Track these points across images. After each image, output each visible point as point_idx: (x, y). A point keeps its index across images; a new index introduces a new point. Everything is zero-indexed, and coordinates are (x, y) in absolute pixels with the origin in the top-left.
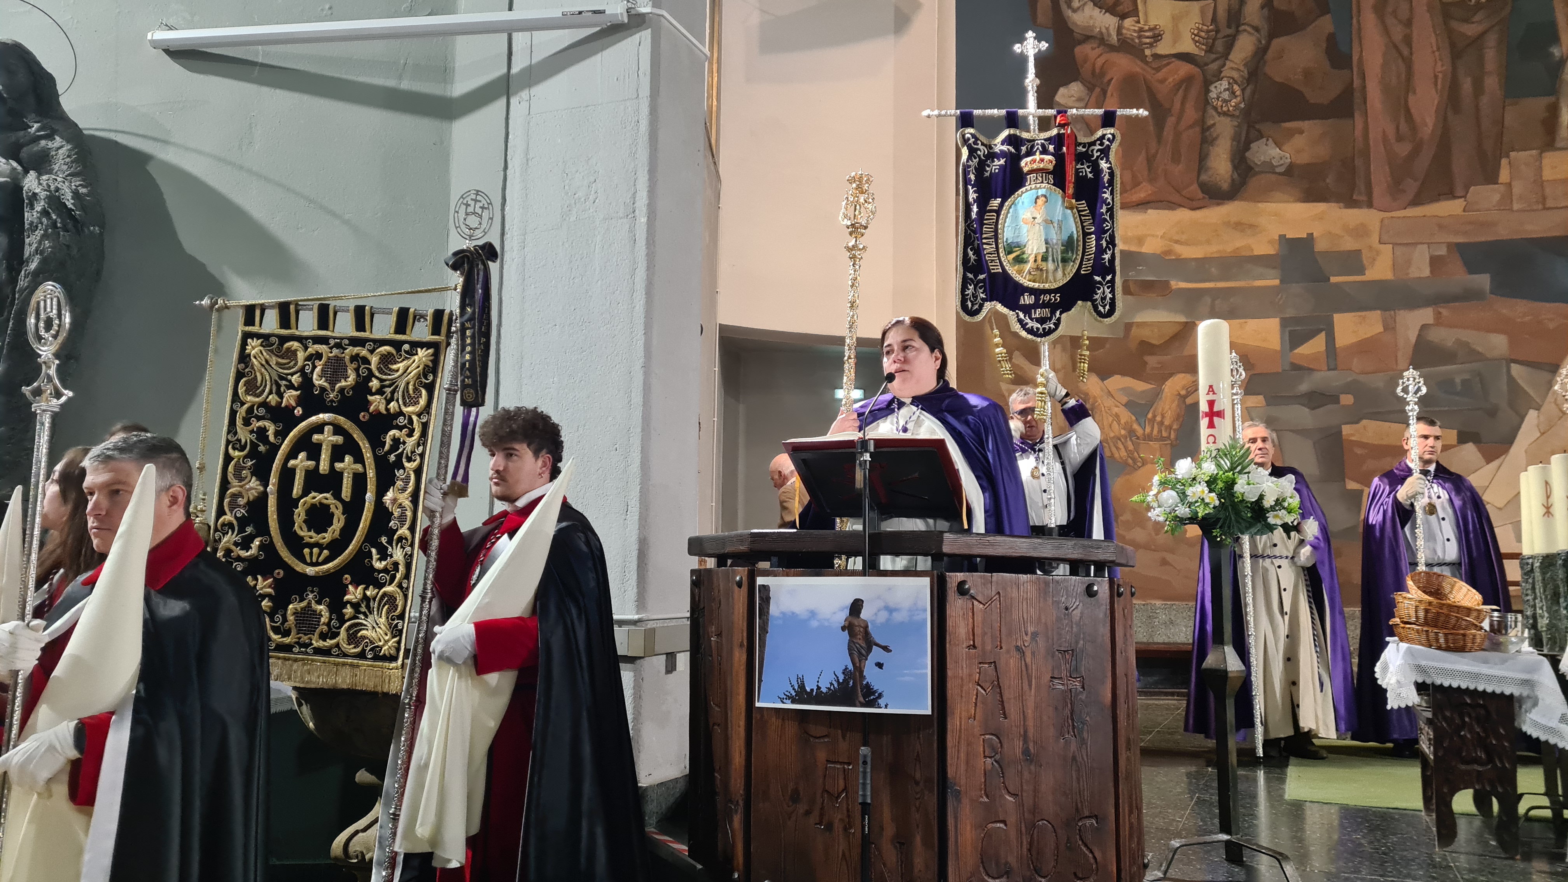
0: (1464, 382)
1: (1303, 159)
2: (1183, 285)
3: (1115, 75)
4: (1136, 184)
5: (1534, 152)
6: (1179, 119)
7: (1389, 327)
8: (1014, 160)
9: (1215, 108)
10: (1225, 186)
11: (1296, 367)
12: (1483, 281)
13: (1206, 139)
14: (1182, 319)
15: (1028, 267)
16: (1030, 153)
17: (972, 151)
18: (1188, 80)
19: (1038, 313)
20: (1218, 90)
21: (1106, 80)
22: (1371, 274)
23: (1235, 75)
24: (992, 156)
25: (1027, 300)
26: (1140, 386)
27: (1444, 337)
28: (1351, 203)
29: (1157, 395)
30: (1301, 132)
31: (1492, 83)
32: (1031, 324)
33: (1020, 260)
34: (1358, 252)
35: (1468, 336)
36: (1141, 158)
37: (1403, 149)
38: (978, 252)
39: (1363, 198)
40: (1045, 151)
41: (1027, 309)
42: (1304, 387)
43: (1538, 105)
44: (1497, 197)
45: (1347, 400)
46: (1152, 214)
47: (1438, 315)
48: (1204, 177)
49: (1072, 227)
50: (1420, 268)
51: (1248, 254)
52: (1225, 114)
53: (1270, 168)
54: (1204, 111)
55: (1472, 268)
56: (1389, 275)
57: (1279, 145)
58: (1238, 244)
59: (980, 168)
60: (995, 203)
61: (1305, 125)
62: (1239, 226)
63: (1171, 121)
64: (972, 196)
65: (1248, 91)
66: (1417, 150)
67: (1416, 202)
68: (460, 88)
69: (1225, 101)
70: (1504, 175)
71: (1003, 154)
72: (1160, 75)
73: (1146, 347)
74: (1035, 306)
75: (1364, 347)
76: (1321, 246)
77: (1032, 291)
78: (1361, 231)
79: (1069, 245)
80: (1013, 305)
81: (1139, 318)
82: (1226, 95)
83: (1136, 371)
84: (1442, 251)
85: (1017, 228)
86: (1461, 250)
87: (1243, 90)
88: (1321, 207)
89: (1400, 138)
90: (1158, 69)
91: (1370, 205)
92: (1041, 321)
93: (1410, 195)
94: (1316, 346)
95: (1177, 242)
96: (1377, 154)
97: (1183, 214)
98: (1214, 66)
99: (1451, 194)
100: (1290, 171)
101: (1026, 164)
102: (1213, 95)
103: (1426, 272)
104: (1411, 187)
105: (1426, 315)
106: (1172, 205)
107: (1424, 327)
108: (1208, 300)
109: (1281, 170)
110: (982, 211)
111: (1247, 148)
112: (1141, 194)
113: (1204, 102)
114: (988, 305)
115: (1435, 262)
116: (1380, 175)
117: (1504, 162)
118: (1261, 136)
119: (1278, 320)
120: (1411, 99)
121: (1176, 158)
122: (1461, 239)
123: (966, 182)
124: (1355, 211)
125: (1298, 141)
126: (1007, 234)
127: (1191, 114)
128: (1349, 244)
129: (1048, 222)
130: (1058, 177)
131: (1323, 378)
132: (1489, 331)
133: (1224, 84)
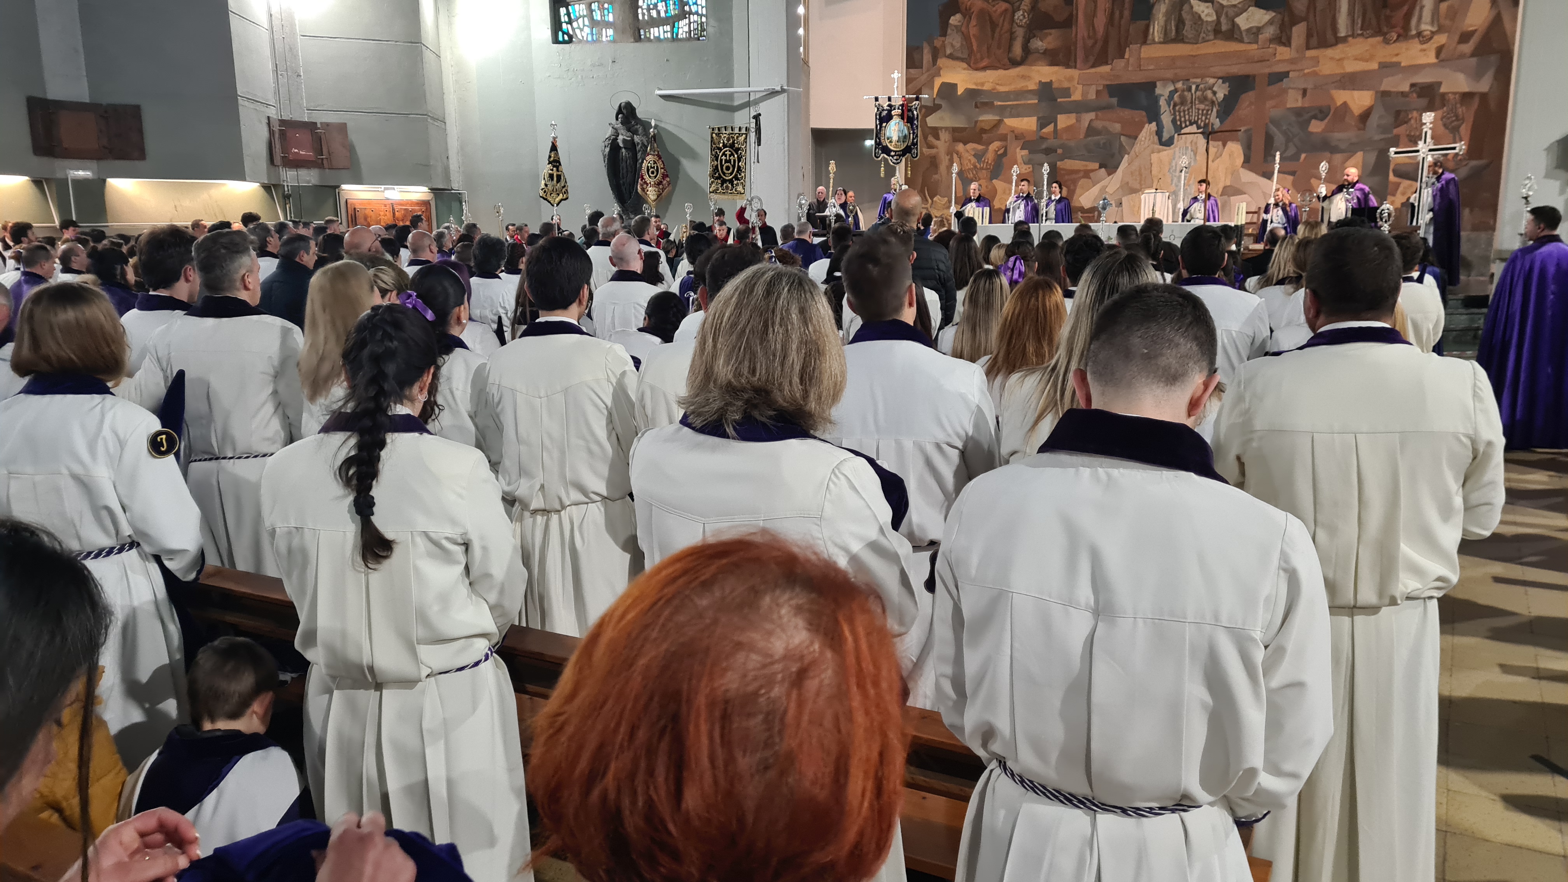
0: (1104, 144)
1: (1050, 47)
2: (999, 103)
3: (975, 9)
4: (982, 59)
5: (1139, 45)
6: (1001, 30)
7: (1078, 120)
8: (890, 111)
9: (1017, 24)
10: (1019, 59)
11: (1042, 138)
12: (1114, 100)
13: (1012, 38)
14: (997, 118)
15: (893, 144)
16: (895, 109)
17: (878, 109)
18: (1006, 10)
19: (895, 158)
20: (1019, 15)
21: (972, 10)
22: (1073, 98)
23: (1026, 8)
24: (883, 110)
25: (893, 153)
26: (980, 147)
27: (1099, 124)
28: (1067, 66)
29: (986, 150)
30: (1051, 34)
31: (1127, 13)
32: (895, 161)
33: (891, 142)
34: (1069, 89)
35: (1107, 124)
36: (985, 48)
37: (1090, 43)
38: (879, 139)
39: (1073, 64)
40: (899, 109)
41: (893, 156)
42: (1044, 146)
43: (1142, 24)
44: (1123, 64)
45: (1060, 151)
46: (988, 72)
47: (1097, 116)
48: (1010, 55)
49: (906, 132)
50: (1092, 96)
51: (1026, 89)
52: (1021, 26)
53: (1037, 51)
54: (1012, 25)
55: (1111, 96)
56: (1080, 98)
57: (1042, 41)
58: (1023, 85)
59: (880, 114)
60: (884, 124)
61: (1053, 31)
62: (1023, 77)
63: (998, 30)
64: (878, 122)
65: (1031, 16)
66: (1096, 43)
67: (1093, 66)
68: (736, 103)
69: (1021, 20)
70: (1127, 56)
71: (887, 110)
72: (994, 9)
73: (983, 131)
74: (895, 155)
75: (1069, 129)
76: (1055, 86)
77: (894, 151)
78: (1070, 79)
79: (905, 137)
80: (889, 155)
81: (980, 119)
82: (1021, 17)
83: (979, 142)
84: (1101, 88)
85: (890, 133)
86: (1108, 87)
87: (1028, 15)
88: (1056, 68)
89: (1089, 37)
90: (994, 6)
91: (1075, 67)
92: (896, 160)
93: (1091, 63)
94: (1050, 129)
95: (998, 84)
96: (1080, 44)
97: (1001, 72)
98: (1018, 4)
99: (1107, 63)
100: (1046, 52)
101: (893, 113)
102: (1016, 17)
103: (1094, 97)
104: (1092, 59)
105: (1092, 115)
106: (995, 68)
107: (1091, 120)
108: (1009, 109)
109: (1041, 51)
110: (881, 127)
111: (1029, 42)
112: (984, 64)
113: (1012, 21)
114: (882, 155)
115: (1098, 92)
116: (1080, 54)
117: (1127, 49)
118: (1034, 36)
119: (1036, 118)
120: (1095, 20)
121: (999, 48)
122: (1108, 83)
123: (876, 118)
124: (1069, 70)
125: (1050, 39)
126: (888, 134)
127: (1006, 26)
128: (1066, 85)
129: (899, 131)
130: (902, 116)
131: (1051, 142)
132: (1115, 122)
133: (1021, 12)
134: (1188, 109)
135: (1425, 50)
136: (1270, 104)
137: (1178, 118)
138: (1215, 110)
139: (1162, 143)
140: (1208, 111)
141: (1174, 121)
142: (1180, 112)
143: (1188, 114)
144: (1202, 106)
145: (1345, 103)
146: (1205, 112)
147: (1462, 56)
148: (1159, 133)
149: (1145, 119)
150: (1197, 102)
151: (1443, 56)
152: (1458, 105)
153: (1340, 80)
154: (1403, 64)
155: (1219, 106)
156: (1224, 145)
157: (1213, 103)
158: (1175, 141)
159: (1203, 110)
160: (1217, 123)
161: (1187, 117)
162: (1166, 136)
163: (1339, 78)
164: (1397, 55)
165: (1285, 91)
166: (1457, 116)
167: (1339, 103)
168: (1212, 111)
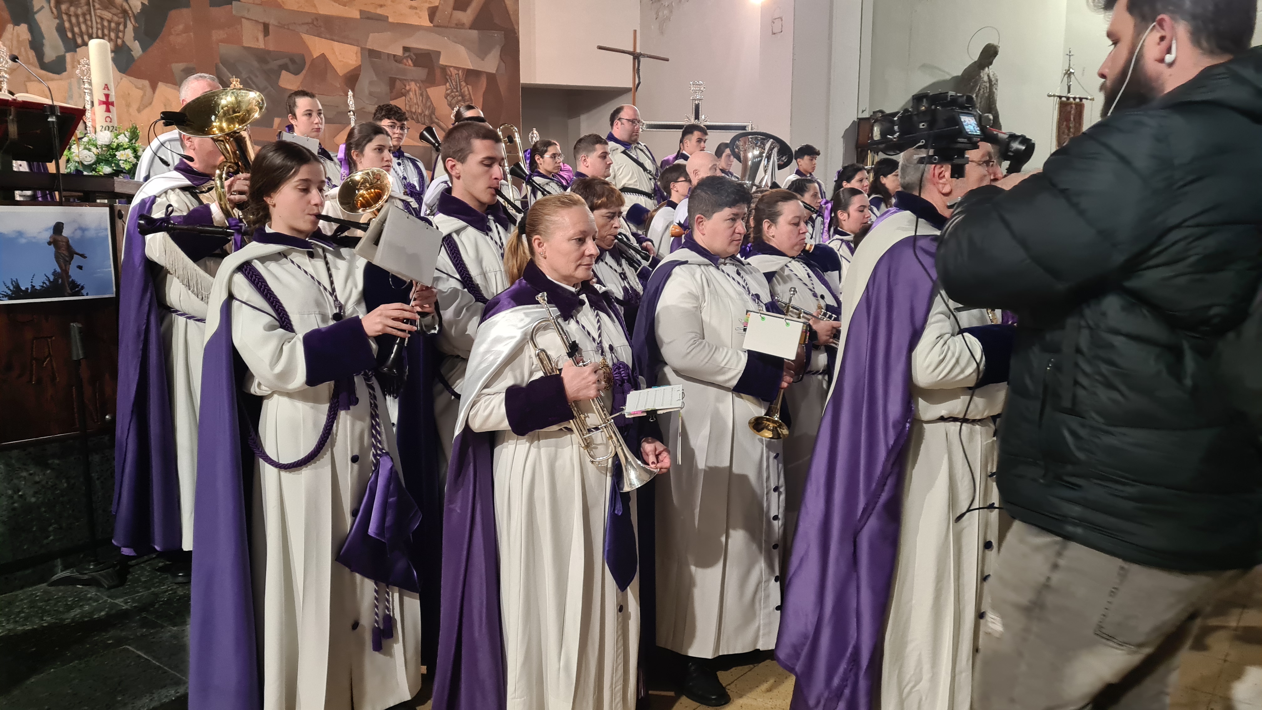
134: (84, 15)
135: (415, 8)
136: (217, 35)
137: (67, 25)
138: (130, 27)
139: (44, 66)
140: (118, 24)
141: (61, 30)
142: (69, 16)
143: (85, 20)
144: (107, 15)
145: (323, 56)
146: (113, 25)
147: (460, 25)
148: (36, 44)
149: (6, 15)
150: (97, 6)
151: (437, 19)
152: (463, 84)
153: (312, 23)
154: (390, 20)
155: (136, 21)
156: (154, 87)
157: (125, 12)
158: (69, 66)
159: (109, 22)
160: (136, 48)
161: (83, 27)
162: (50, 55)
163: (310, 21)
164: (381, 6)
165: (236, 21)
166: (463, 96)
167: (316, 55)
168: (125, 26)
